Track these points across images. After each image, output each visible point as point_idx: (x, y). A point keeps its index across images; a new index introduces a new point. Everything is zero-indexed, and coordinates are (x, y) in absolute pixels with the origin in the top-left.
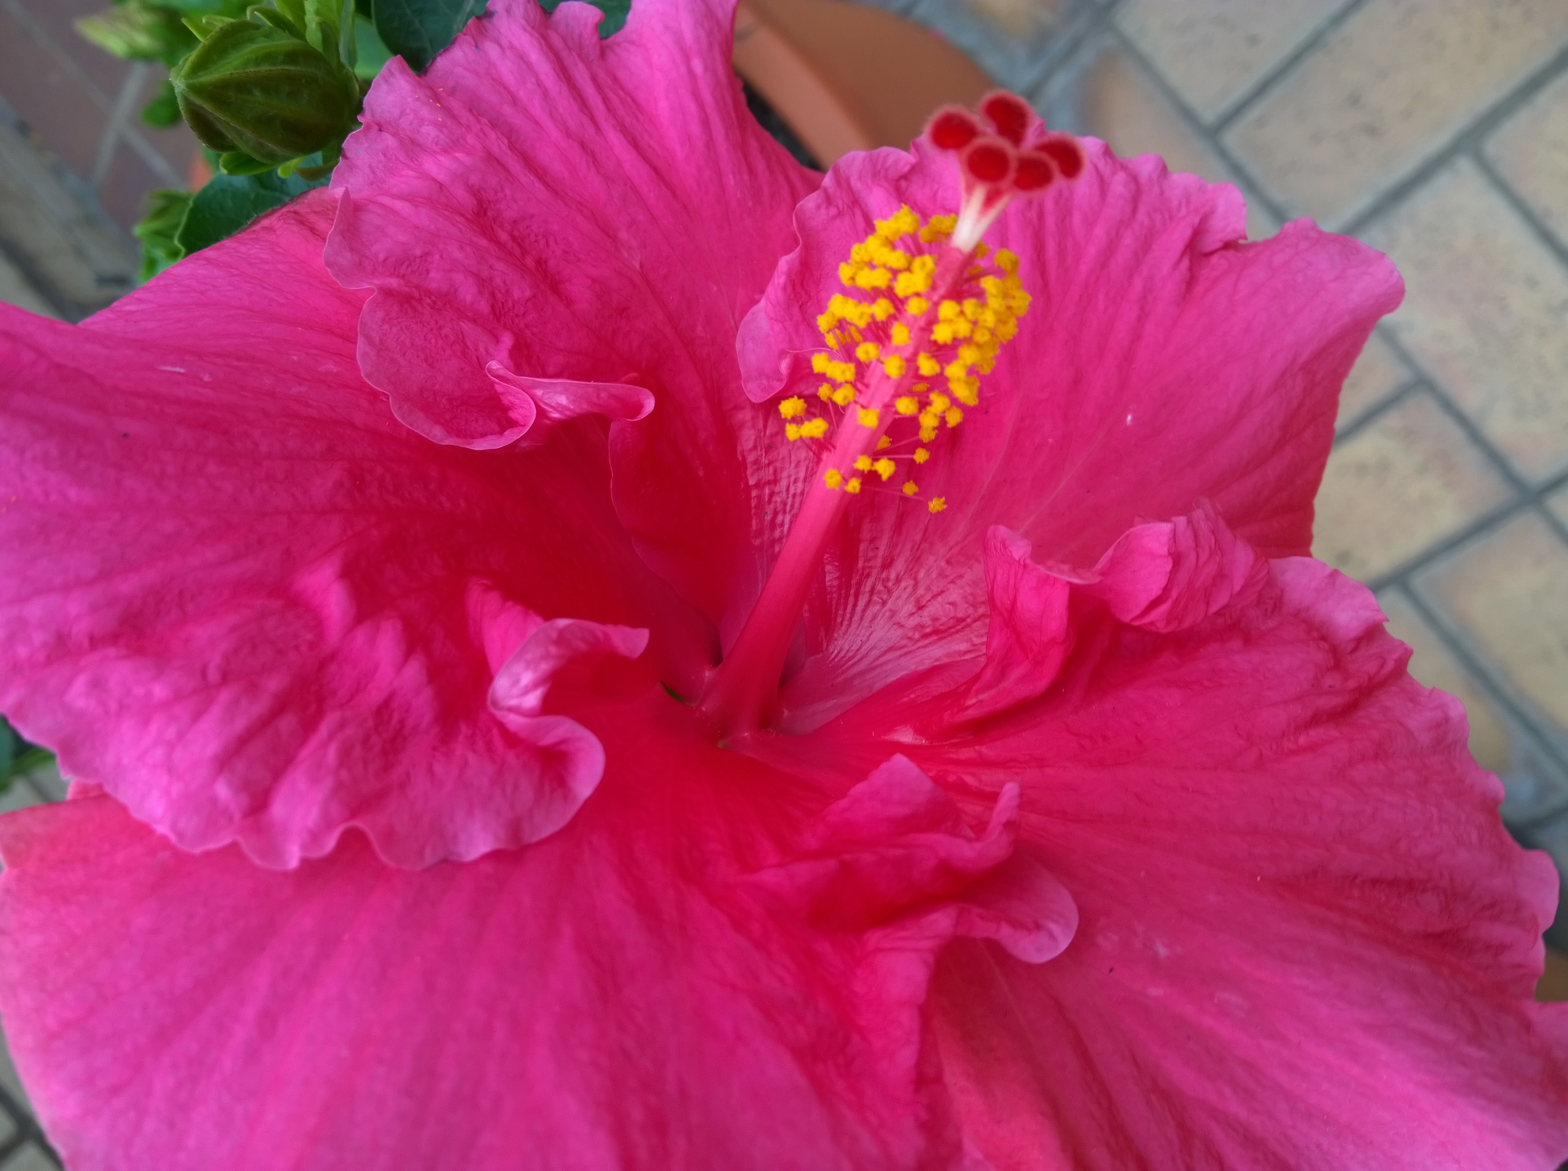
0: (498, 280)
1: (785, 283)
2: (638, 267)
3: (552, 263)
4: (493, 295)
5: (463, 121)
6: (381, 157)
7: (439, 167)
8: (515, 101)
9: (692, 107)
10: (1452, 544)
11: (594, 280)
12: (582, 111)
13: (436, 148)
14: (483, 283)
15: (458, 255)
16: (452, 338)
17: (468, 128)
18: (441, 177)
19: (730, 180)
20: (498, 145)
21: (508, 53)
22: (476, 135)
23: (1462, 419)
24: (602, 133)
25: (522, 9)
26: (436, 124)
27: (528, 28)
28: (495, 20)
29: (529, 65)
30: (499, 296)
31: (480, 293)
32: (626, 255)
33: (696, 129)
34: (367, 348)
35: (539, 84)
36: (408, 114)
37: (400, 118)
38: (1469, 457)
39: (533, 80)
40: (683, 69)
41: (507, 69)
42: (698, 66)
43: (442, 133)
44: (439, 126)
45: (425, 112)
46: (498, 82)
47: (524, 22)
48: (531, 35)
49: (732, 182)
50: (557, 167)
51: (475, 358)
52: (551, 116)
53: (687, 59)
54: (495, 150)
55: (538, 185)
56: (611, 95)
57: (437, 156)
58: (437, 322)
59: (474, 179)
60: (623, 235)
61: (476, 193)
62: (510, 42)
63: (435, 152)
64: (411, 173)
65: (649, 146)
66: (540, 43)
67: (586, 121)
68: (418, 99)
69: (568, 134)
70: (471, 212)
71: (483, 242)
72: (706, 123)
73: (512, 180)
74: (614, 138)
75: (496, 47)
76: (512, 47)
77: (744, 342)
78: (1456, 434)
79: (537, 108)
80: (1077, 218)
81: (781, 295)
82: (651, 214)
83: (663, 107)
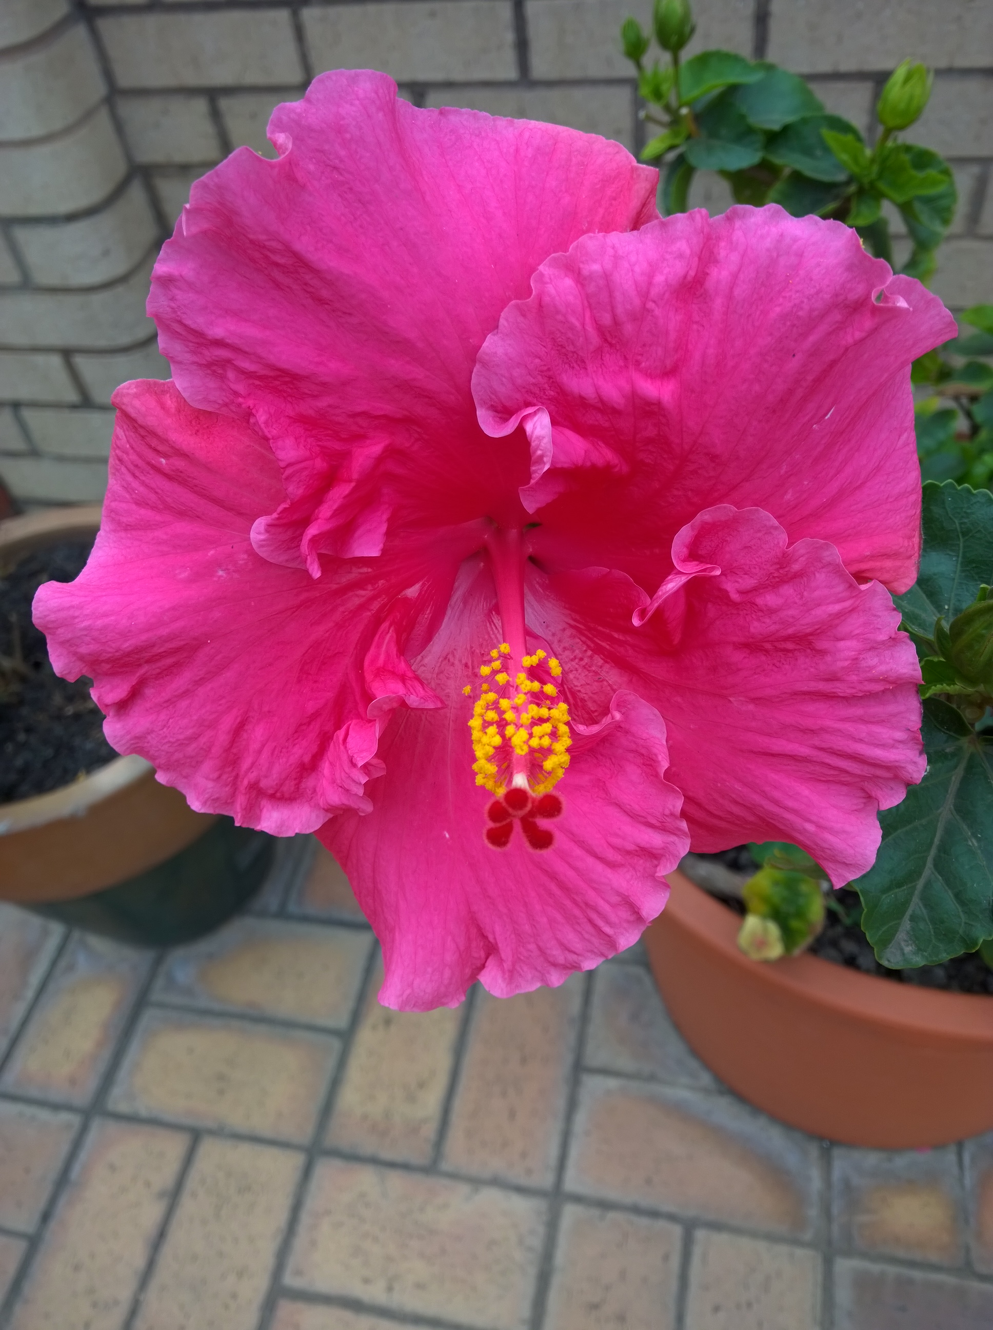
0: (767, 621)
1: (657, 757)
2: (731, 699)
3: (764, 658)
4: (762, 611)
5: (866, 683)
6: (879, 626)
7: (847, 648)
8: (862, 720)
9: (790, 803)
10: (335, 1084)
11: (739, 670)
12: (830, 748)
13: (861, 656)
14: (771, 612)
15: (791, 612)
16: (753, 570)
17: (860, 682)
18: (841, 644)
19: (738, 786)
20: (841, 689)
21: (891, 742)
22: (854, 682)
23: (392, 1165)
24: (812, 747)
25: (910, 771)
26: (874, 667)
27: (897, 764)
28: (917, 752)
29: (877, 746)
30: (760, 614)
31: (766, 605)
32: (740, 698)
33: (777, 794)
34: (771, 523)
35: (861, 741)
36: (890, 659)
37: (892, 654)
38: (368, 1147)
39: (866, 740)
40: (814, 818)
41: (884, 733)
42: (810, 827)
43: (866, 667)
44: (871, 668)
45: (883, 668)
46: (881, 722)
47: (903, 765)
48: (891, 762)
49: (736, 786)
50: (811, 707)
51: (738, 573)
52: (839, 730)
53: (819, 826)
54: (838, 684)
55: (805, 689)
56: (832, 772)
57: (856, 653)
58: (764, 569)
59: (829, 658)
60: (751, 707)
61: (822, 653)
62: (898, 748)
63: (860, 654)
64: (857, 632)
65: (789, 765)
66: (882, 761)
67: (824, 745)
68: (891, 670)
69: (823, 730)
70: (813, 641)
71: (790, 631)
72: (776, 803)
73: (816, 677)
74: (804, 751)
75: (900, 739)
76: (893, 747)
77: (655, 715)
78: (387, 1154)
79: (848, 727)
80: (559, 917)
81: (655, 751)
82: (751, 731)
83: (805, 791)
